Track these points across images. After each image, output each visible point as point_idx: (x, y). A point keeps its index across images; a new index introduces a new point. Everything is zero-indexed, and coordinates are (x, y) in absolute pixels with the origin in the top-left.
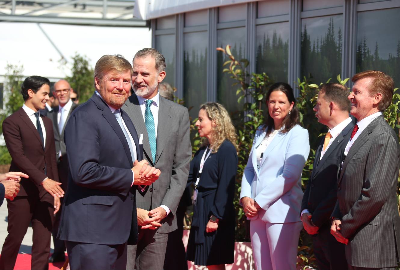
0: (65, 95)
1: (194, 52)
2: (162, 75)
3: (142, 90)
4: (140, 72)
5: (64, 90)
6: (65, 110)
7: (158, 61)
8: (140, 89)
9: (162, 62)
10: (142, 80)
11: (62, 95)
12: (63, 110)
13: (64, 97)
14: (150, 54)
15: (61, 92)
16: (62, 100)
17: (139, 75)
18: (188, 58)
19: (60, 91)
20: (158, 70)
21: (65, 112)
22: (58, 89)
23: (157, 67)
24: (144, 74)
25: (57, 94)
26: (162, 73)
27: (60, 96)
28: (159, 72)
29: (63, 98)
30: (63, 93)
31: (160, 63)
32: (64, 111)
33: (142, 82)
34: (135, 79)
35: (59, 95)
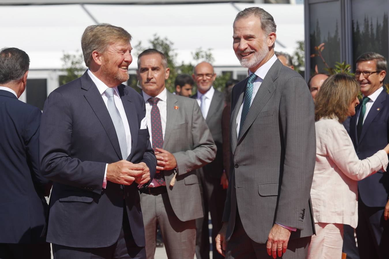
0: (207, 81)
1: (366, 21)
2: (271, 37)
3: (249, 59)
4: (242, 37)
5: (207, 75)
6: (207, 98)
7: (265, 21)
8: (246, 58)
9: (270, 21)
10: (247, 46)
11: (204, 81)
12: (204, 97)
13: (207, 83)
14: (253, 12)
15: (203, 77)
16: (203, 85)
17: (243, 40)
18: (358, 28)
19: (202, 75)
20: (265, 31)
21: (207, 100)
22: (200, 73)
23: (263, 27)
24: (248, 38)
25: (198, 78)
26: (271, 35)
27: (202, 81)
28: (267, 33)
29: (205, 84)
30: (205, 78)
31: (267, 23)
32: (205, 99)
33: (246, 48)
34: (238, 47)
35: (200, 80)
